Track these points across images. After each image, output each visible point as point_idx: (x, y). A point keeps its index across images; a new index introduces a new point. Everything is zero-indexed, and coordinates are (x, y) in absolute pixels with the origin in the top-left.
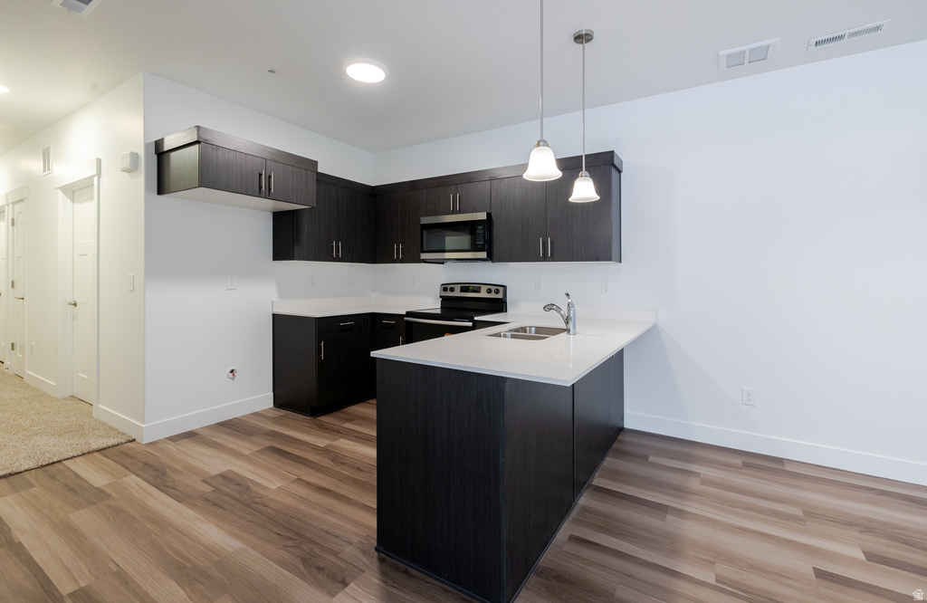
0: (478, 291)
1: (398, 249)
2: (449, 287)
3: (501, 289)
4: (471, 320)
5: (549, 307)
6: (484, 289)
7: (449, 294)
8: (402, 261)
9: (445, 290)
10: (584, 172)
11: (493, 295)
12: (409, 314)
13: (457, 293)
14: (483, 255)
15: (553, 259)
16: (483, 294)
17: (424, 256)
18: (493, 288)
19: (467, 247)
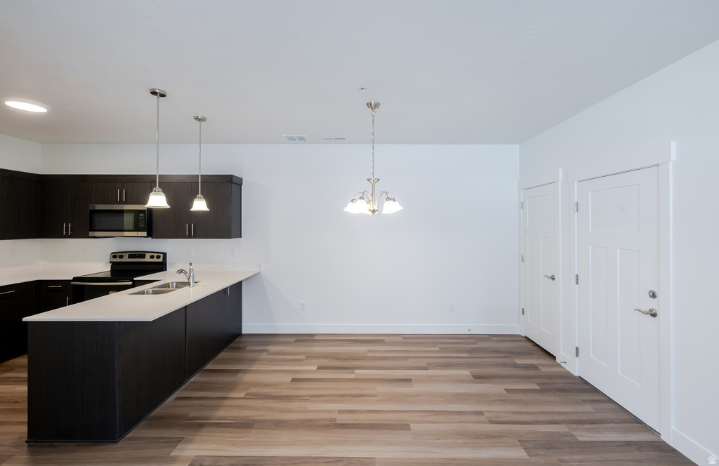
0: (143, 257)
1: (67, 228)
2: (118, 254)
3: (162, 255)
4: (132, 280)
5: (181, 271)
6: (148, 255)
7: (118, 260)
8: (71, 237)
9: (115, 257)
10: (200, 195)
11: (155, 260)
12: (75, 279)
13: (125, 259)
14: (145, 234)
15: (195, 237)
16: (147, 259)
17: (91, 234)
18: (155, 255)
19: (132, 228)
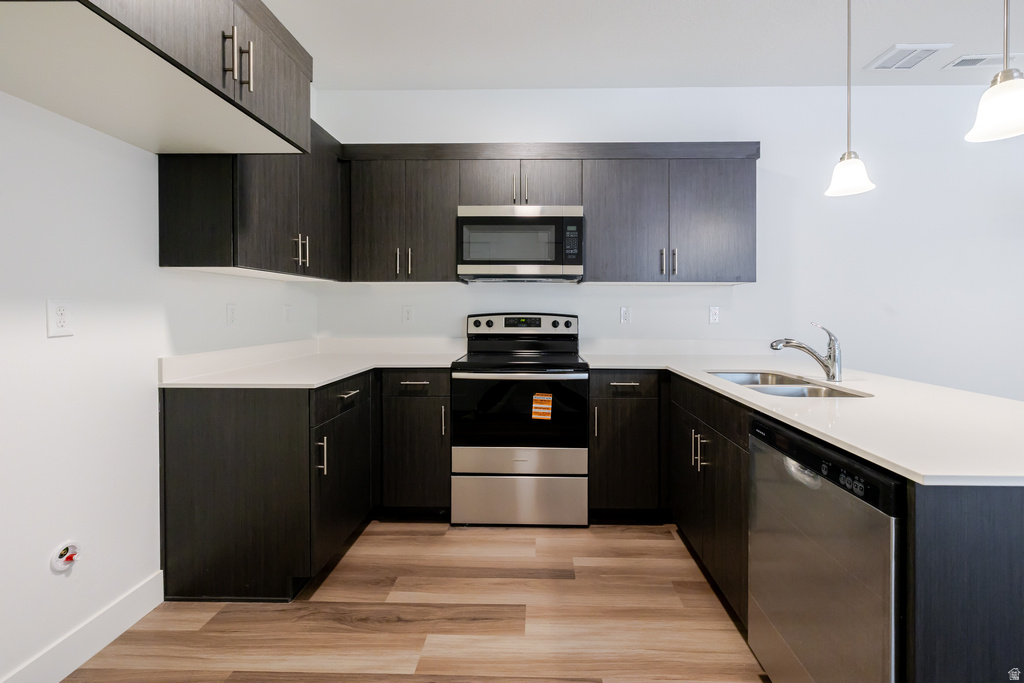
0: (537, 323)
1: (402, 257)
2: (484, 319)
4: (580, 369)
6: (546, 322)
7: (483, 330)
9: (476, 324)
11: (561, 330)
12: (455, 367)
13: (500, 328)
14: (579, 269)
16: (546, 328)
17: (462, 269)
18: (561, 320)
19: (548, 258)
